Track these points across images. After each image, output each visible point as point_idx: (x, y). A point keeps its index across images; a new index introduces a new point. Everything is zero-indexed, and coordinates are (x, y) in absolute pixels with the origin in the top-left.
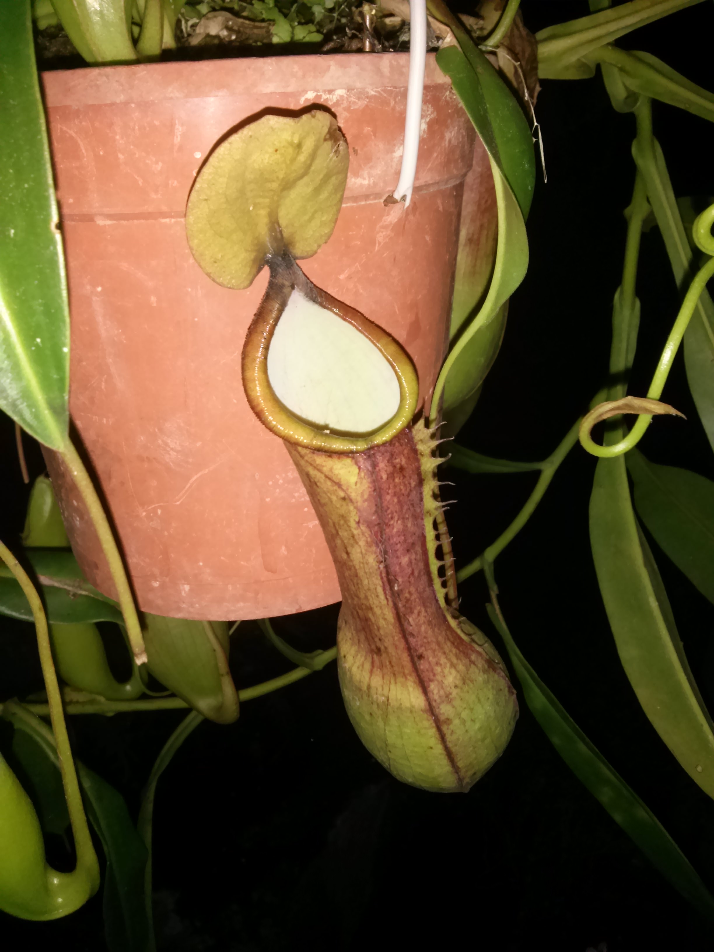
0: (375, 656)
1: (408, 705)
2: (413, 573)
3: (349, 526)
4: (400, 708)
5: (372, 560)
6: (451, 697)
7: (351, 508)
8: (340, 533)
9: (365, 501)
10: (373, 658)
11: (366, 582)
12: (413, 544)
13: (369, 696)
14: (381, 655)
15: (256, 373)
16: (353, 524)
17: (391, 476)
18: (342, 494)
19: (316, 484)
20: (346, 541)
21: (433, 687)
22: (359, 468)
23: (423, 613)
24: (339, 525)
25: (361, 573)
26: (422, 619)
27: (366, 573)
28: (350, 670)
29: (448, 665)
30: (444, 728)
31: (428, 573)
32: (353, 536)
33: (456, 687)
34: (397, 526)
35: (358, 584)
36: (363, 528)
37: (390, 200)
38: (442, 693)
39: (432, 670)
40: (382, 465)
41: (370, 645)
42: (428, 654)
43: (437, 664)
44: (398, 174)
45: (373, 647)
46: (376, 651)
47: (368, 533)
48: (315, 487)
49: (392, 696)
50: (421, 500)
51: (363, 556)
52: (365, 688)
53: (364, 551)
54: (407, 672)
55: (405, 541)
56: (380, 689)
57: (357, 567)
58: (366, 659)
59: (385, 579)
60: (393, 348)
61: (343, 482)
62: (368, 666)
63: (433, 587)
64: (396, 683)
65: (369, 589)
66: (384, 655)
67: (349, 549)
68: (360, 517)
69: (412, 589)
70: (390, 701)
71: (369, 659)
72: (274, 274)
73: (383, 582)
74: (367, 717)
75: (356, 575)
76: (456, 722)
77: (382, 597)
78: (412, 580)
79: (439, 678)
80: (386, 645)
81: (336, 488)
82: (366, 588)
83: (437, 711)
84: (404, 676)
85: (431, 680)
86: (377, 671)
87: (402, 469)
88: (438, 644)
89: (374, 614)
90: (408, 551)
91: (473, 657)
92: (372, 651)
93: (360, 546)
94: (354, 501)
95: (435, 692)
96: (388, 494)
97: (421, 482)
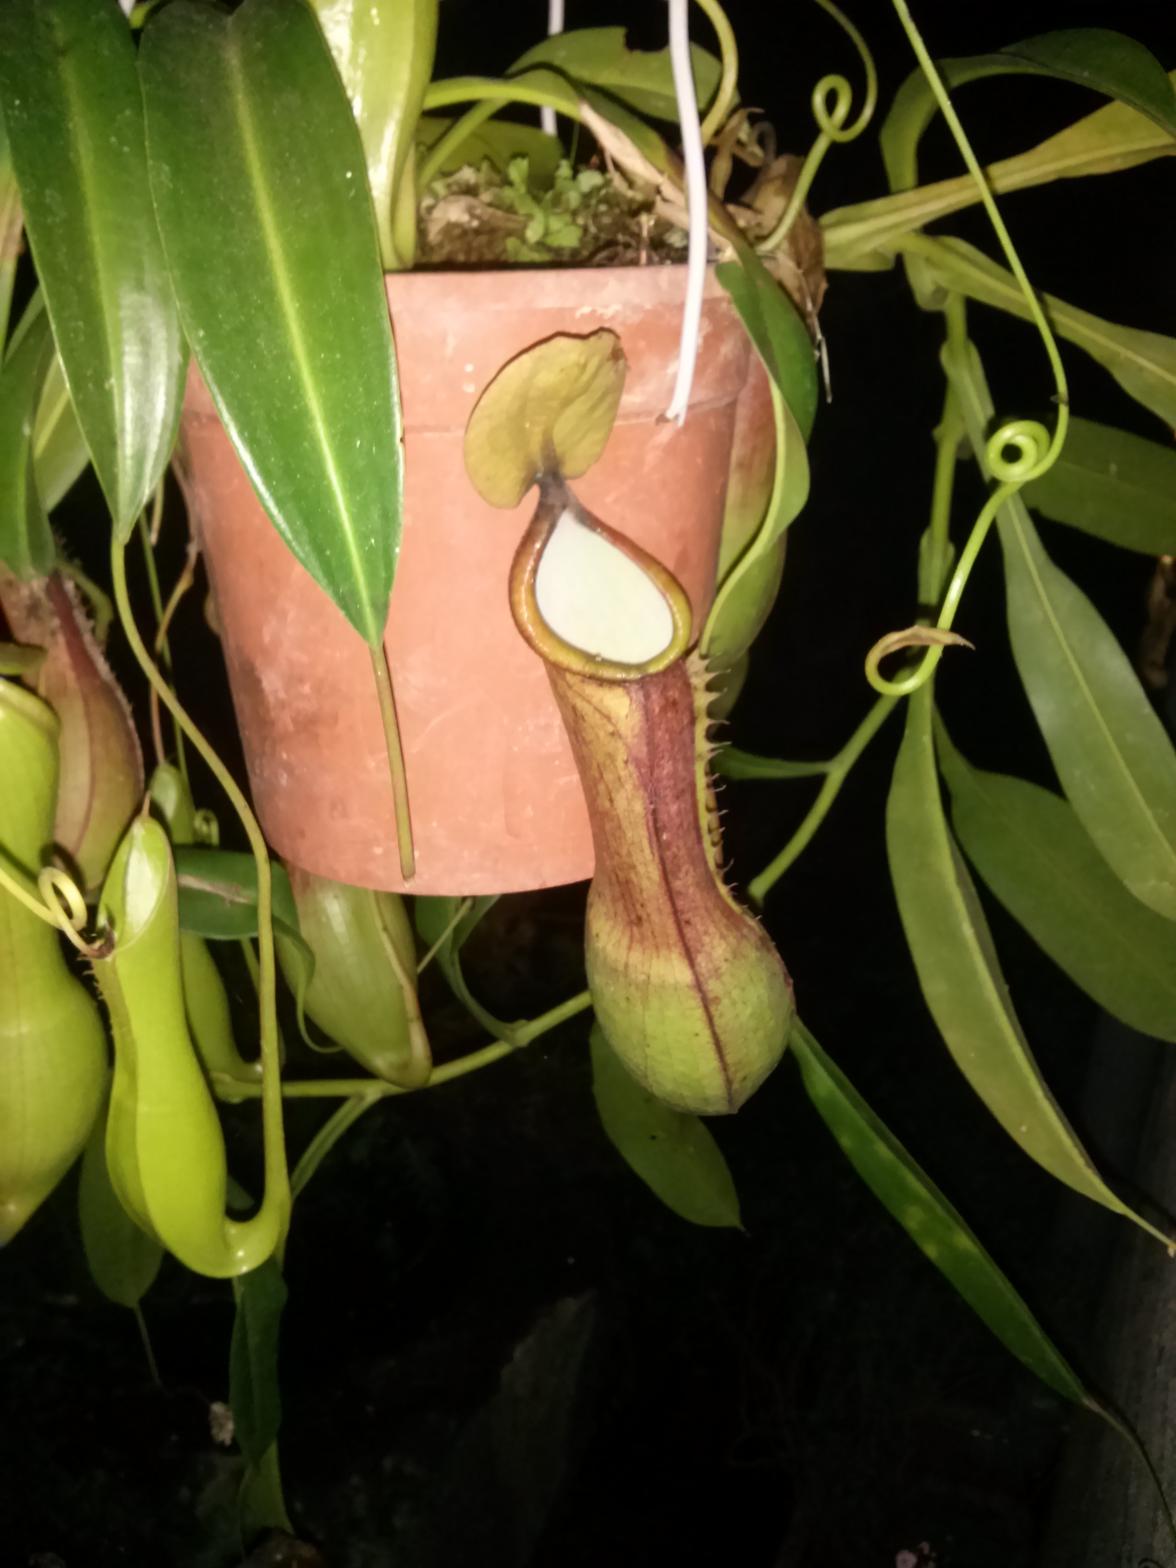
0: (635, 929)
1: (672, 981)
2: (681, 825)
3: (615, 767)
4: (663, 986)
5: (639, 807)
6: (720, 971)
7: (620, 744)
8: (604, 776)
9: (635, 736)
10: (632, 931)
11: (629, 834)
12: (683, 791)
13: (626, 975)
14: (642, 926)
15: (522, 595)
16: (620, 763)
17: (664, 710)
18: (610, 728)
19: (583, 718)
20: (610, 786)
21: (700, 959)
22: (631, 699)
23: (691, 873)
24: (604, 764)
25: (625, 824)
26: (690, 880)
27: (630, 823)
28: (604, 949)
29: (718, 936)
30: (712, 1009)
31: (697, 828)
32: (619, 779)
33: (726, 960)
34: (667, 768)
35: (620, 838)
36: (631, 767)
37: (662, 419)
38: (710, 966)
39: (700, 940)
40: (655, 696)
41: (629, 916)
42: (696, 920)
43: (706, 933)
44: (671, 392)
45: (633, 917)
46: (636, 921)
47: (635, 775)
48: (581, 721)
49: (653, 972)
50: (693, 741)
51: (629, 801)
52: (621, 968)
53: (630, 796)
54: (671, 942)
55: (675, 785)
56: (639, 967)
57: (621, 816)
58: (623, 933)
59: (652, 830)
60: (664, 577)
61: (613, 715)
62: (625, 942)
63: (702, 846)
64: (658, 957)
65: (633, 843)
66: (646, 925)
67: (613, 795)
68: (628, 755)
69: (681, 843)
70: (651, 979)
71: (628, 934)
72: (544, 493)
73: (649, 834)
74: (623, 1004)
75: (620, 827)
76: (726, 1001)
77: (647, 851)
78: (681, 832)
79: (707, 948)
80: (649, 911)
81: (605, 721)
82: (629, 842)
83: (705, 987)
84: (669, 947)
85: (699, 952)
86: (637, 946)
87: (674, 703)
88: (707, 910)
89: (637, 874)
90: (678, 798)
91: (745, 931)
92: (630, 923)
93: (626, 790)
94: (623, 736)
95: (703, 964)
96: (660, 729)
97: (693, 721)
